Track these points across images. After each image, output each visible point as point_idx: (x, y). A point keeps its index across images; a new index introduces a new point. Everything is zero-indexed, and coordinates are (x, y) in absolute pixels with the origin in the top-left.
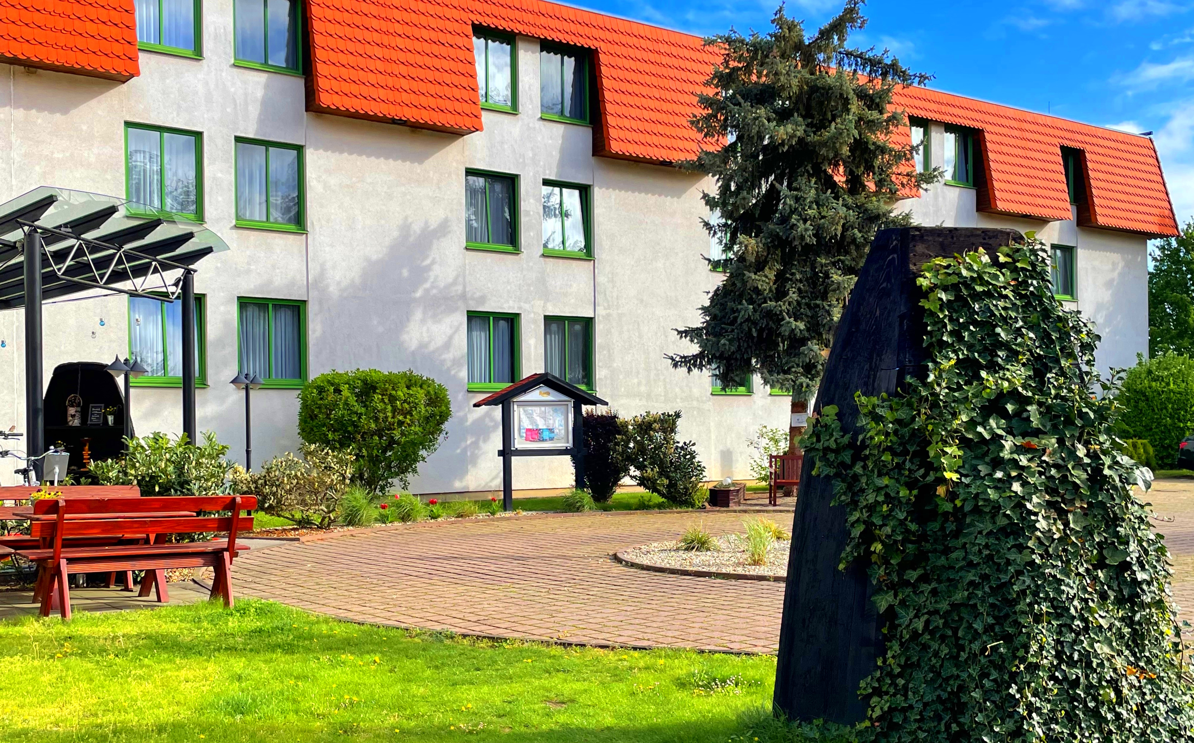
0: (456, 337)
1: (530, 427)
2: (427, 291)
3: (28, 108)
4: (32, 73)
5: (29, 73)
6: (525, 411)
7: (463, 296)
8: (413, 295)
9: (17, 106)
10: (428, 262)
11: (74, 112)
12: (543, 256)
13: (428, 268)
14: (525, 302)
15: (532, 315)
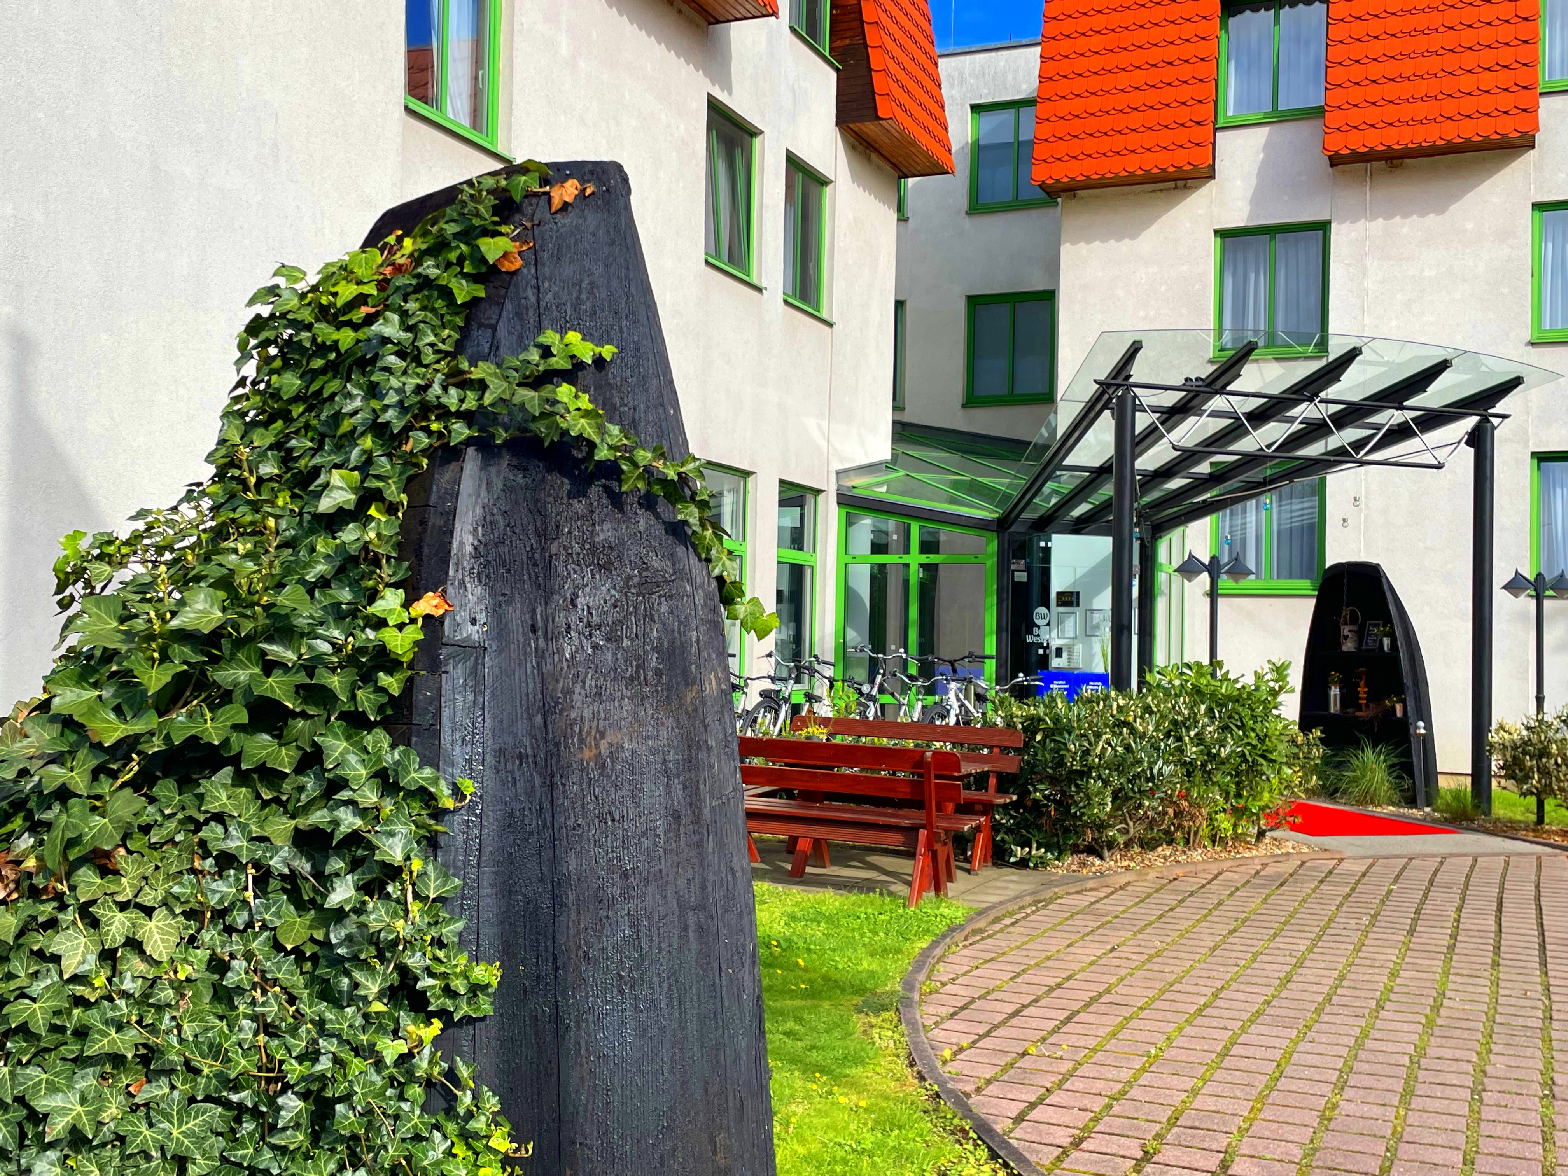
3: (1388, 216)
4: (1396, 167)
5: (1393, 167)
9: (1373, 218)
11: (1455, 208)
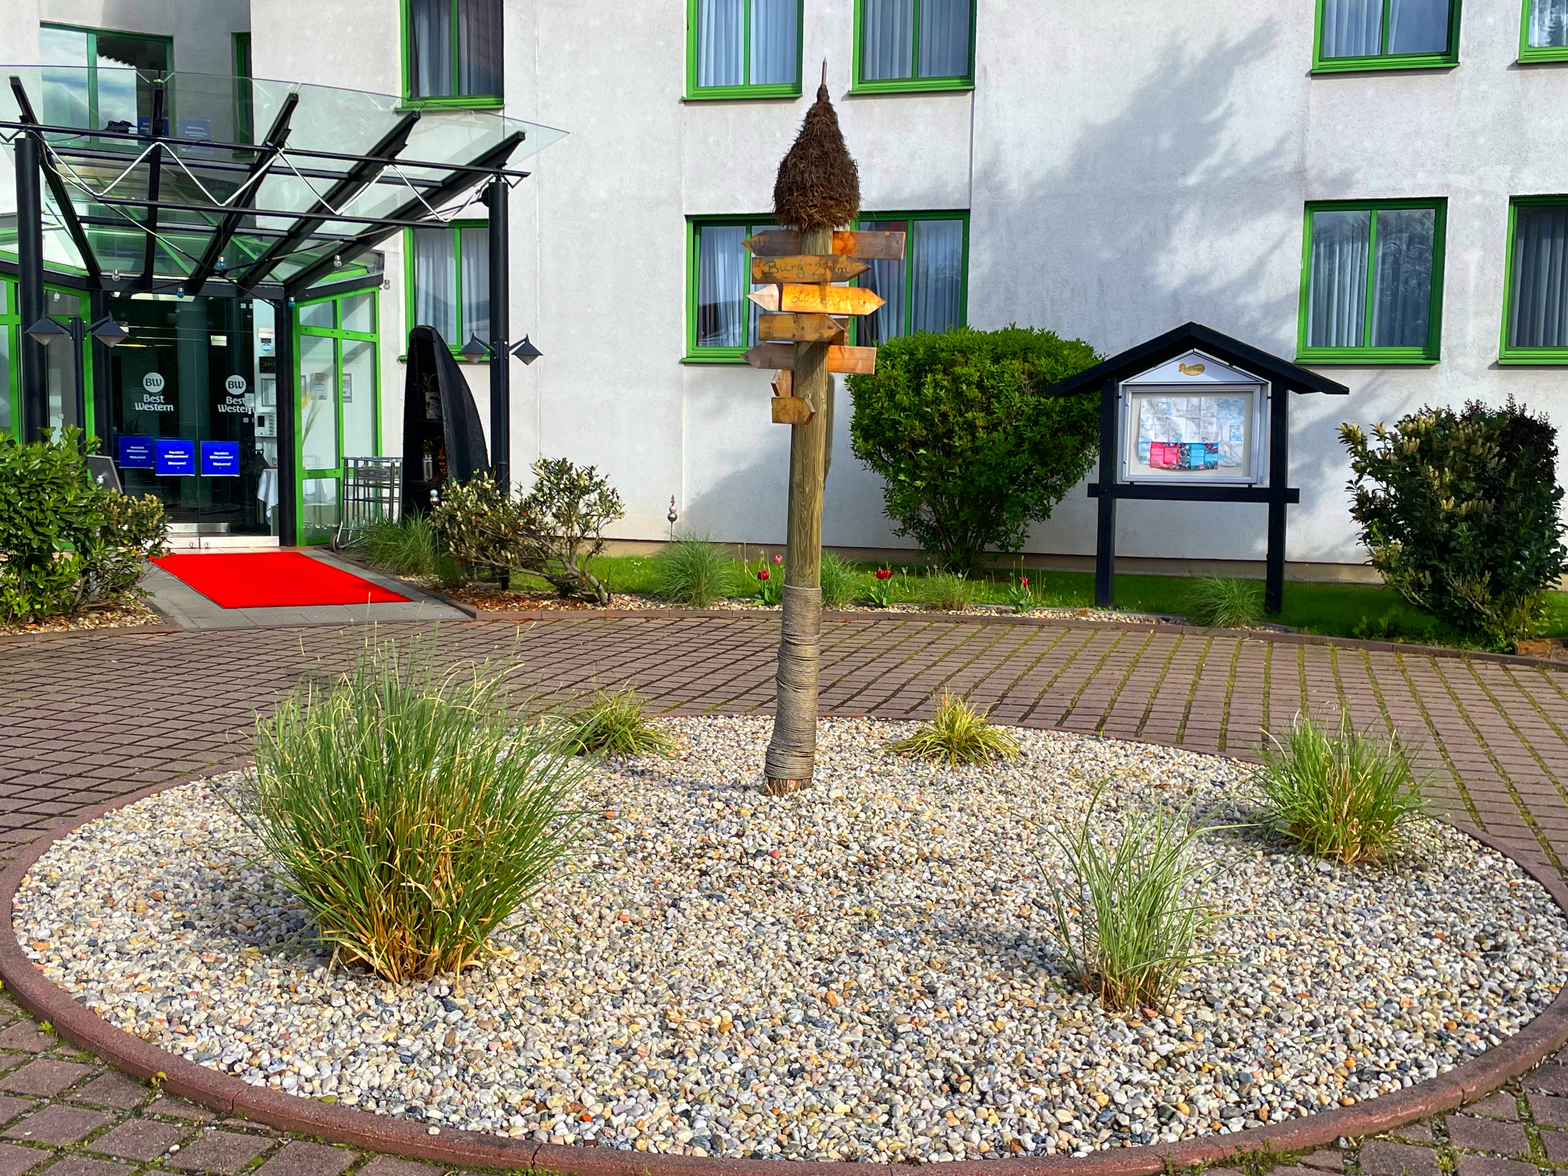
0: (1276, 257)
1: (1163, 439)
2: (1214, 171)
6: (1152, 405)
7: (1299, 174)
8: (1181, 182)
10: (1218, 113)
12: (1519, 65)
13: (1217, 126)
14: (1462, 172)
15: (1478, 199)
